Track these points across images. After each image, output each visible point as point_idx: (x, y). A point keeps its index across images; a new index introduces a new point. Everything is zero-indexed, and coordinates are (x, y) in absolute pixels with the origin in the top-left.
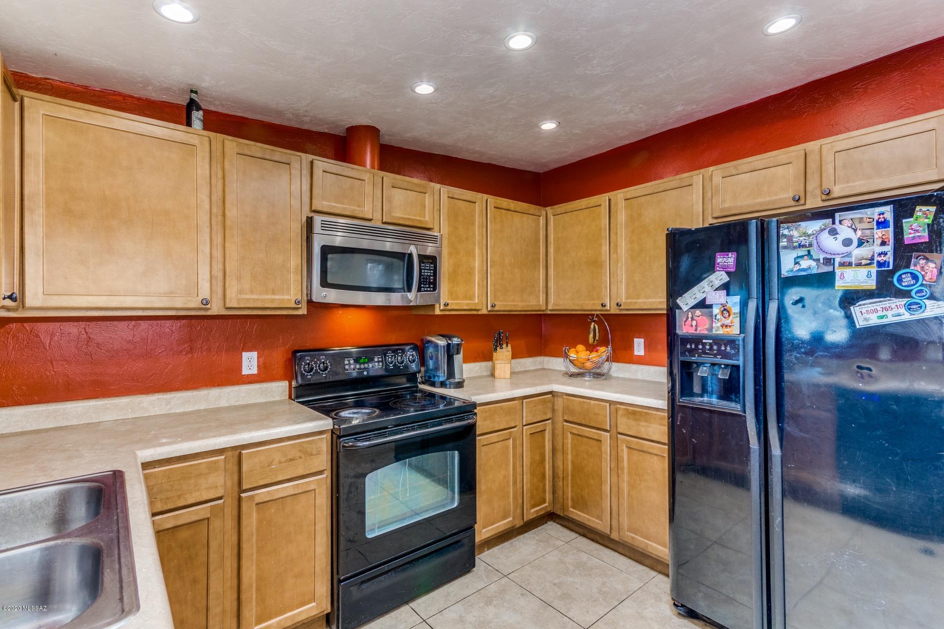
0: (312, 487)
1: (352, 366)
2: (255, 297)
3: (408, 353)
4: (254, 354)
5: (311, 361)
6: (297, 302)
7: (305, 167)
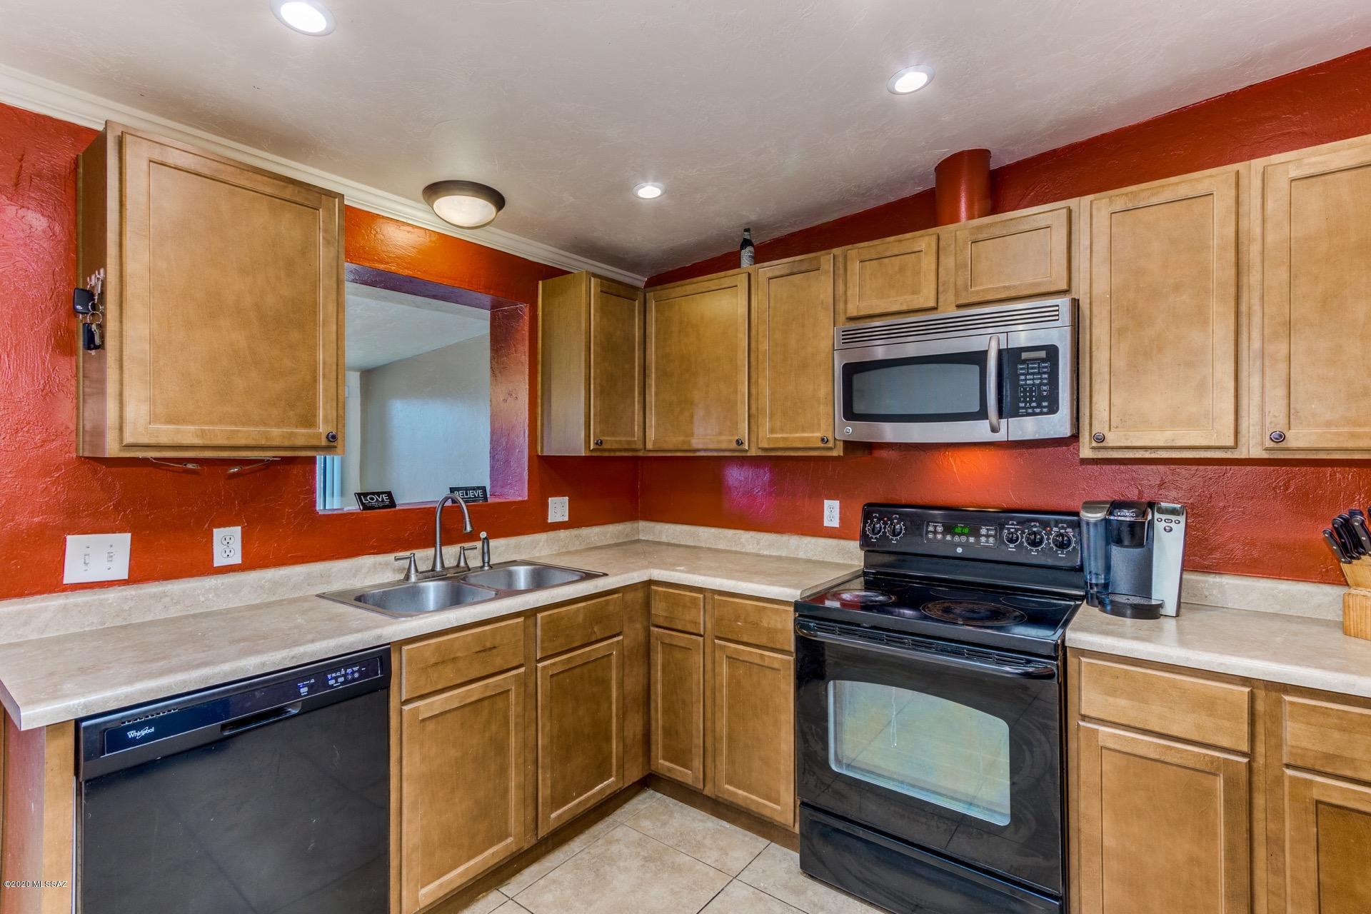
0: (776, 665)
1: (939, 536)
2: (785, 435)
3: (1055, 529)
4: (836, 504)
5: (879, 520)
6: (823, 440)
7: (840, 265)
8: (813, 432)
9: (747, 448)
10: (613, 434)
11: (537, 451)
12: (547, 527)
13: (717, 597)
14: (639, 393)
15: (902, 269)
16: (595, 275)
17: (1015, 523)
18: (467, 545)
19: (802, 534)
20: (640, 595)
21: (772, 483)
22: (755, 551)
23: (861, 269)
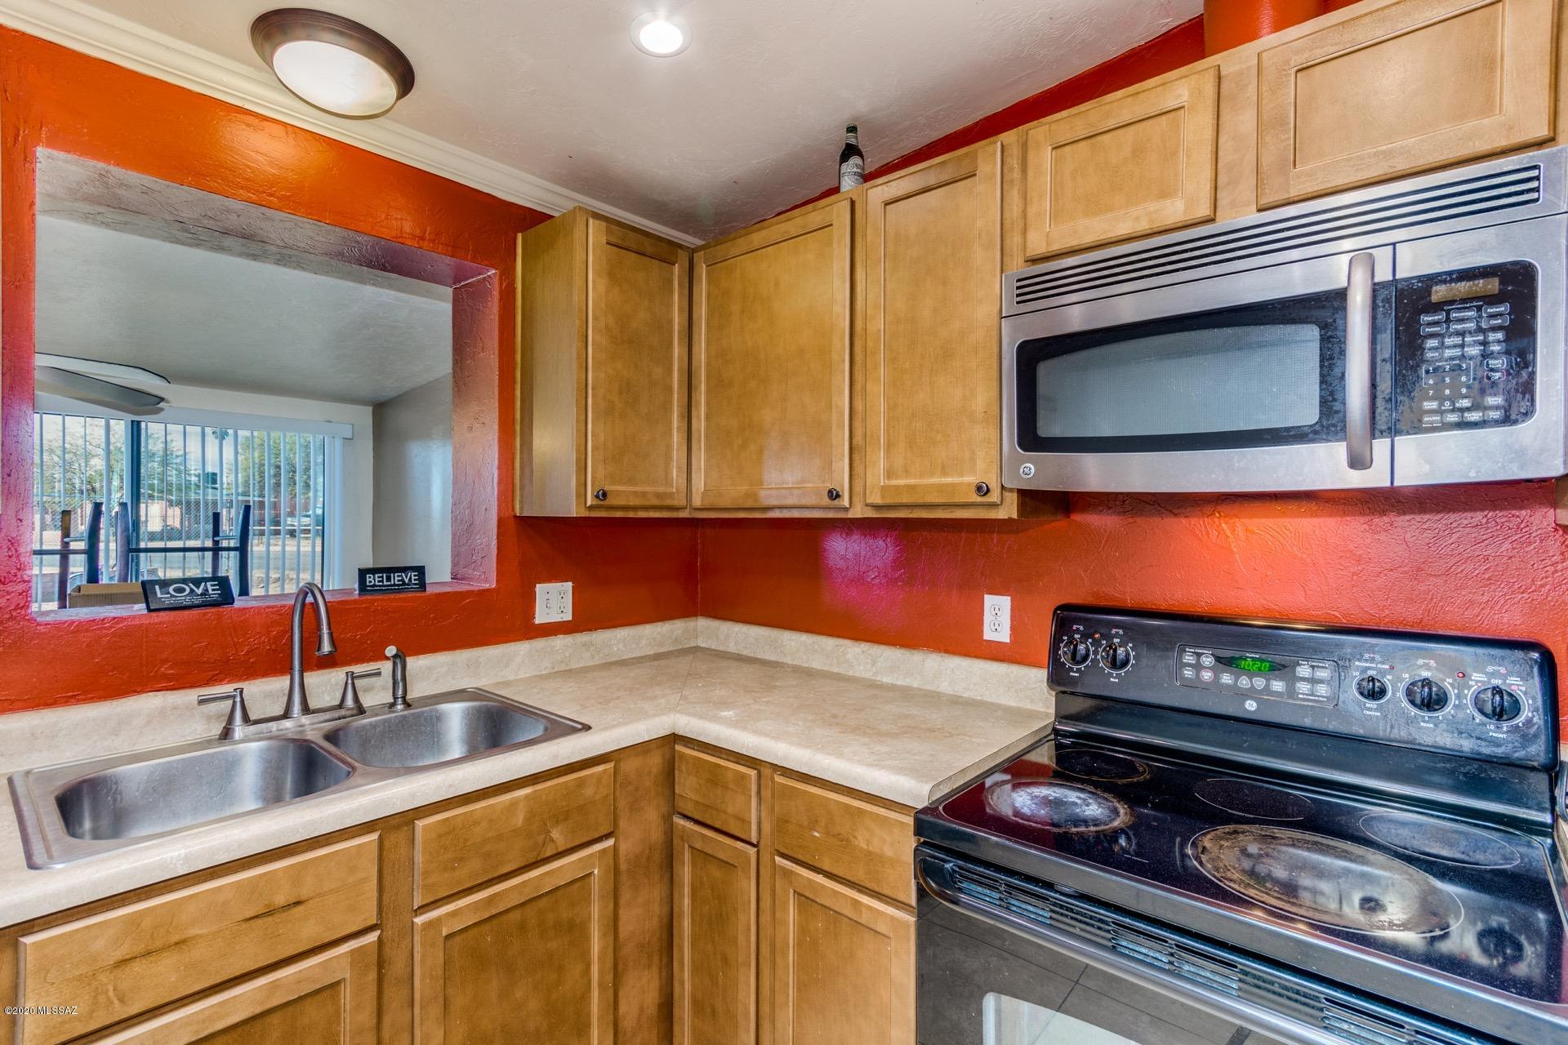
0: (882, 928)
1: (1207, 676)
2: (912, 481)
3: (1476, 676)
4: (1004, 602)
5: (1085, 636)
6: (979, 488)
7: (1014, 162)
8: (962, 475)
9: (846, 503)
10: (631, 481)
11: (513, 510)
12: (533, 631)
13: (779, 779)
14: (681, 416)
15: (1138, 152)
16: (597, 216)
17: (1377, 657)
18: (358, 669)
19: (947, 652)
20: (655, 761)
21: (897, 564)
22: (868, 675)
23: (1057, 163)
